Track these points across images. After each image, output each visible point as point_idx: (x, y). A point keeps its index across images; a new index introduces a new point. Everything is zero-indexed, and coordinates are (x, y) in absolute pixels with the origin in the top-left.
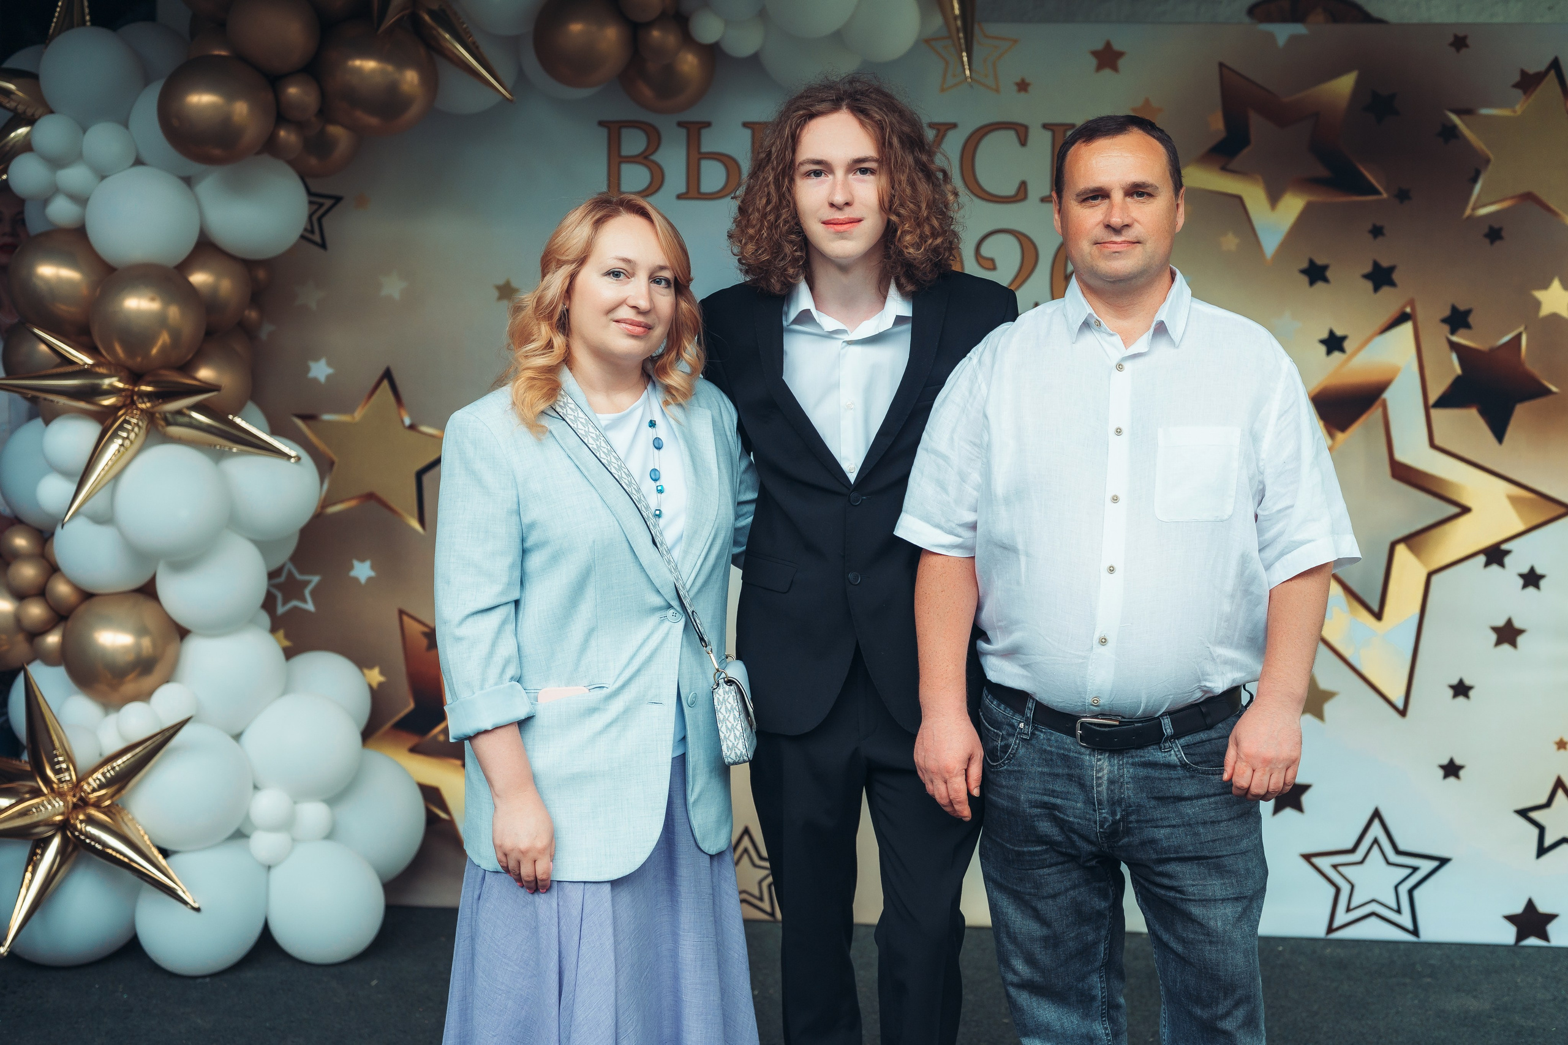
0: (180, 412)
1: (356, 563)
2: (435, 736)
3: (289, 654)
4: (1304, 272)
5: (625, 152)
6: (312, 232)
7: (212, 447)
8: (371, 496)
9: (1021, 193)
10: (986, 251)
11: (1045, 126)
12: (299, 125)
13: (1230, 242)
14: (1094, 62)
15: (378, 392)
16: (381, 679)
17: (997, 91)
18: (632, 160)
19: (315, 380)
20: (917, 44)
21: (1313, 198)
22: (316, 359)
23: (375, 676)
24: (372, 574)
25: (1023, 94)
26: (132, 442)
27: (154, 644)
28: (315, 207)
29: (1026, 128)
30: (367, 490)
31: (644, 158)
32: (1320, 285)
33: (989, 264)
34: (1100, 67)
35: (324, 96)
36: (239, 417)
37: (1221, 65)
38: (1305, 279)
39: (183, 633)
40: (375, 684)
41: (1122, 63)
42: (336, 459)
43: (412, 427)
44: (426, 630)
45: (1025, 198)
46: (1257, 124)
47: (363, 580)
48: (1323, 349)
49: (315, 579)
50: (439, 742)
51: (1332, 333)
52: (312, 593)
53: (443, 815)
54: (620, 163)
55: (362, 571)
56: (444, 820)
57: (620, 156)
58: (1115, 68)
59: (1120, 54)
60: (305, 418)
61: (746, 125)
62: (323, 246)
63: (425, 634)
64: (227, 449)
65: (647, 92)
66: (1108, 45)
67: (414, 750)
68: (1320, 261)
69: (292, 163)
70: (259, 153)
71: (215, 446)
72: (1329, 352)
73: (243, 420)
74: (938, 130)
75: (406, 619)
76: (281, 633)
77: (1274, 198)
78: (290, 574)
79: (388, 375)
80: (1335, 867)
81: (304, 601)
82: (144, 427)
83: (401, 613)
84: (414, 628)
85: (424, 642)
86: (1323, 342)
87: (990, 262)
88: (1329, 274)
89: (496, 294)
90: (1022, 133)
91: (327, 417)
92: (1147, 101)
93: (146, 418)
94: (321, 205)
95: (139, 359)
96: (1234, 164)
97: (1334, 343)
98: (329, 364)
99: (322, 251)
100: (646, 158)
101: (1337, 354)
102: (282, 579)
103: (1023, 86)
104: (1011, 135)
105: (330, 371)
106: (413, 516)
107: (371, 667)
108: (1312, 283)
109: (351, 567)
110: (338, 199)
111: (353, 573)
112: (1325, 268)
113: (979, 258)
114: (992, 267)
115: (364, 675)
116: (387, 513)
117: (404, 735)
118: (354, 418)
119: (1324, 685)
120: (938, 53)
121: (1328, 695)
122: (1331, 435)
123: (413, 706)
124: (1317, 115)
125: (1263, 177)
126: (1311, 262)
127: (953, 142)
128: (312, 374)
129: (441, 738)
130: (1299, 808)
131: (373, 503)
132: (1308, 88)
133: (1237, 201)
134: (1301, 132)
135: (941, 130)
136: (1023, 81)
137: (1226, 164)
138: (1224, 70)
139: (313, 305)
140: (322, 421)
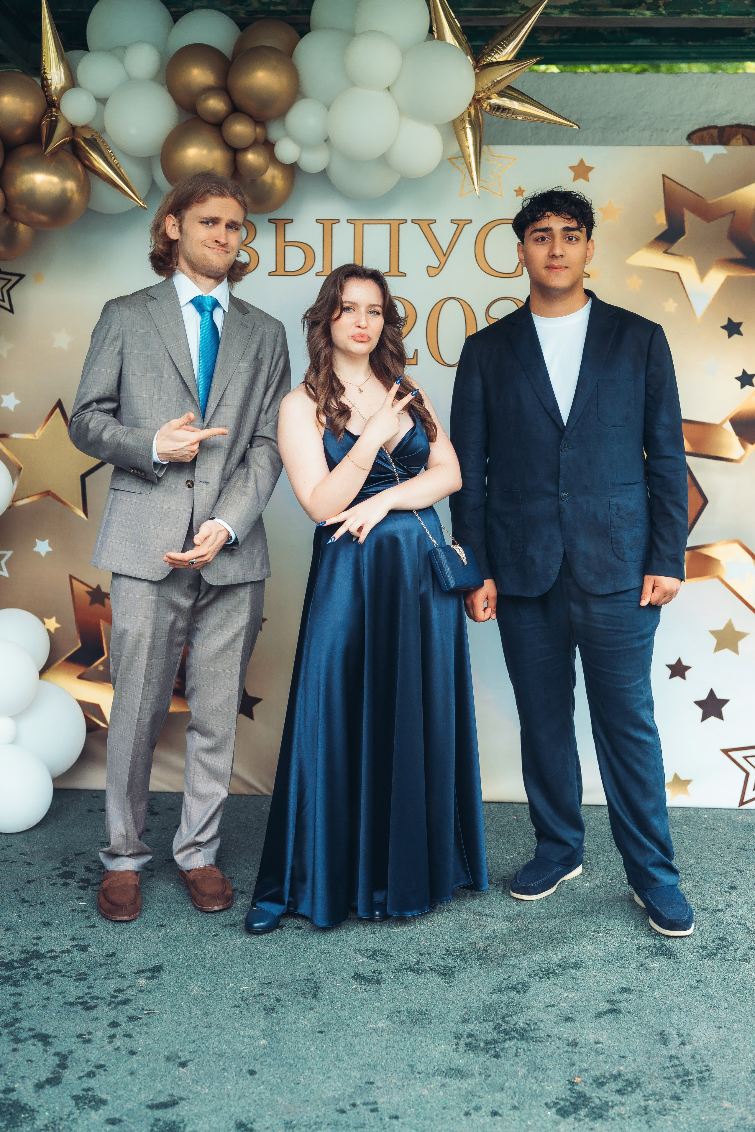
1: (37, 541)
2: (97, 667)
4: (724, 327)
6: (3, 300)
8: (48, 493)
10: (493, 313)
13: (671, 305)
14: (571, 174)
15: (52, 417)
16: (58, 626)
17: (501, 196)
19: (7, 409)
20: (441, 162)
21: (731, 273)
22: (8, 394)
23: (52, 624)
24: (51, 550)
28: (5, 282)
30: (44, 489)
32: (736, 336)
34: (576, 178)
35: (6, 200)
37: (664, 176)
38: (725, 333)
40: (52, 630)
41: (591, 175)
42: (22, 466)
44: (90, 590)
46: (690, 219)
47: (43, 555)
48: (739, 383)
49: (9, 553)
50: (99, 672)
51: (744, 372)
52: (6, 563)
53: (102, 725)
55: (43, 547)
56: (103, 728)
58: (587, 179)
59: (591, 169)
61: (317, 221)
62: (11, 311)
63: (88, 593)
66: (582, 162)
67: (80, 677)
68: (735, 320)
72: (742, 386)
74: (458, 225)
75: (74, 581)
77: (703, 273)
79: (59, 404)
80: (745, 758)
81: (1, 568)
83: (71, 577)
84: (81, 588)
85: (88, 598)
86: (737, 378)
88: (742, 329)
91: (15, 436)
92: (610, 202)
94: (10, 280)
96: (673, 249)
97: (745, 379)
98: (16, 397)
99: (9, 314)
100: (246, 245)
101: (748, 388)
103: (520, 192)
105: (18, 402)
106: (79, 508)
107: (50, 618)
108: (730, 336)
109: (35, 545)
110: (22, 276)
111: (36, 549)
112: (740, 324)
113: (488, 317)
115: (44, 623)
116: (60, 504)
117: (74, 666)
118: (35, 436)
119: (738, 627)
120: (457, 167)
121: (741, 635)
122: (744, 447)
123: (80, 645)
124: (734, 212)
125: (695, 259)
126: (729, 320)
127: (470, 233)
128: (3, 405)
129: (101, 668)
130: (720, 716)
131: (50, 498)
132: (727, 193)
133: (677, 275)
134: (723, 224)
135: (460, 224)
136: (520, 188)
137: (667, 250)
138: (666, 179)
139: (5, 354)
140: (12, 438)
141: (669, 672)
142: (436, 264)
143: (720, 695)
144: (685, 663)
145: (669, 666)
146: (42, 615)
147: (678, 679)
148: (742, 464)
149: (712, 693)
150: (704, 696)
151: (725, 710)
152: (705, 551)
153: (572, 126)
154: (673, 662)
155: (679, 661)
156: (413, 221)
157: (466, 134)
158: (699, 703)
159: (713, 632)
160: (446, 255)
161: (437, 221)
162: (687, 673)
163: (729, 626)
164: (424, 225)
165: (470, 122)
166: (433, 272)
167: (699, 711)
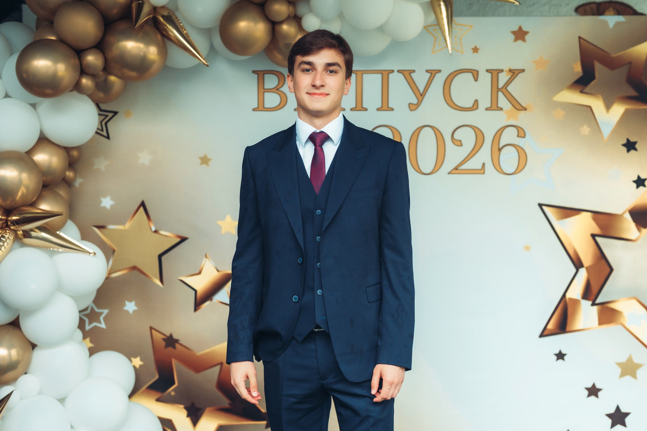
0: (32, 230)
1: (127, 303)
2: (170, 393)
3: (92, 352)
4: (624, 145)
5: (266, 87)
6: (102, 130)
7: (48, 249)
8: (134, 268)
9: (475, 106)
10: (456, 136)
11: (487, 71)
12: (93, 76)
13: (585, 130)
14: (513, 37)
15: (138, 213)
16: (141, 363)
17: (462, 52)
18: (270, 90)
19: (105, 208)
20: (422, 30)
21: (628, 107)
22: (105, 197)
23: (137, 362)
24: (136, 308)
25: (475, 54)
26: (5, 248)
27: (18, 354)
28: (103, 117)
29: (478, 72)
30: (132, 265)
31: (277, 90)
32: (632, 152)
33: (459, 143)
34: (516, 40)
35: (106, 61)
36: (63, 232)
37: (580, 38)
38: (625, 149)
39: (34, 346)
40: (137, 366)
41: (527, 37)
42: (115, 248)
43: (156, 232)
44: (164, 337)
45: (477, 108)
46: (599, 68)
47: (131, 312)
48: (635, 185)
49: (106, 312)
50: (172, 396)
51: (639, 177)
52: (105, 319)
54: (264, 92)
55: (130, 307)
57: (264, 89)
58: (524, 40)
59: (526, 33)
60: (99, 227)
62: (108, 137)
63: (164, 339)
64: (56, 249)
65: (279, 57)
66: (520, 28)
67: (158, 400)
68: (632, 140)
69: (90, 96)
70: (72, 91)
71: (50, 248)
72: (638, 187)
73: (64, 234)
74: (431, 73)
75: (153, 331)
76: (88, 340)
77: (608, 107)
78: (92, 309)
79: (143, 204)
81: (100, 322)
82: (12, 239)
83: (151, 328)
84: (158, 336)
85: (163, 343)
86: (634, 182)
87: (459, 142)
88: (637, 146)
89: (200, 161)
90: (475, 74)
91: (111, 227)
92: (541, 57)
93: (13, 234)
94: (107, 116)
95: (8, 202)
96: (587, 89)
97: (640, 182)
98: (112, 199)
99: (106, 140)
100: (277, 89)
101: (641, 188)
102: (88, 312)
103: (475, 50)
104: (469, 76)
105: (112, 203)
106: (156, 278)
107: (135, 357)
108: (628, 151)
109: (125, 305)
110: (115, 113)
111: (126, 308)
112: (635, 143)
113: (453, 139)
114: (460, 144)
115: (131, 361)
116: (143, 276)
117: (153, 392)
118: (125, 227)
119: (636, 360)
120: (431, 33)
121: (638, 366)
122: (639, 230)
123: (157, 377)
124: (630, 63)
125: (602, 96)
126: (628, 140)
127: (439, 80)
128: (103, 205)
129: (173, 393)
130: (624, 424)
131: (136, 272)
132: (625, 49)
133: (589, 108)
134: (622, 72)
135: (433, 73)
136: (476, 47)
137: (583, 90)
138: (582, 40)
139: (103, 168)
140: (108, 229)
141: (587, 393)
142: (415, 101)
143: (623, 410)
144: (598, 386)
145: (587, 389)
146: (129, 356)
147: (593, 397)
148: (638, 242)
149: (618, 408)
150: (612, 410)
151: (627, 420)
152: (612, 306)
153: (514, 3)
154: (590, 386)
155: (594, 385)
156: (399, 71)
157: (440, 9)
158: (609, 416)
159: (619, 364)
160: (423, 95)
161: (416, 71)
162: (600, 394)
163: (630, 359)
164: (407, 74)
165: (444, 1)
166: (413, 107)
167: (609, 421)
